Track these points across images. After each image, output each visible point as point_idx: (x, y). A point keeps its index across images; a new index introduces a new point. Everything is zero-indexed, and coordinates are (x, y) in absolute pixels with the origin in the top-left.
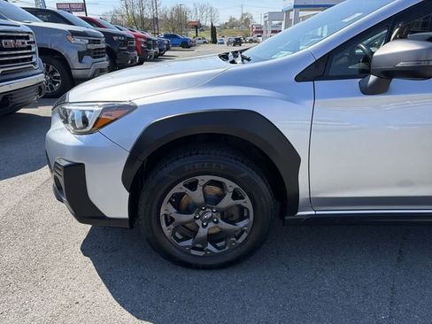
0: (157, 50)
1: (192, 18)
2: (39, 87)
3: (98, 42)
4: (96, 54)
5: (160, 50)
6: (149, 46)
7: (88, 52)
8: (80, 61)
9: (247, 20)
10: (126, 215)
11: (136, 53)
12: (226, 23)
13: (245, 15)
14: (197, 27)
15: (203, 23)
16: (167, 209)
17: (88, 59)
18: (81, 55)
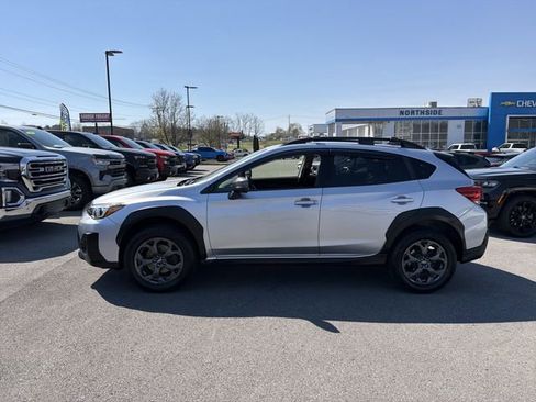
0: (184, 165)
1: (234, 129)
2: (65, 201)
3: (119, 163)
4: (116, 173)
5: (188, 165)
6: (173, 163)
7: (109, 172)
8: (101, 179)
9: (295, 131)
10: (116, 260)
11: (157, 170)
12: (272, 135)
13: (293, 125)
14: (240, 137)
15: (246, 133)
16: (138, 256)
17: (108, 178)
18: (102, 175)
